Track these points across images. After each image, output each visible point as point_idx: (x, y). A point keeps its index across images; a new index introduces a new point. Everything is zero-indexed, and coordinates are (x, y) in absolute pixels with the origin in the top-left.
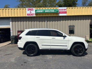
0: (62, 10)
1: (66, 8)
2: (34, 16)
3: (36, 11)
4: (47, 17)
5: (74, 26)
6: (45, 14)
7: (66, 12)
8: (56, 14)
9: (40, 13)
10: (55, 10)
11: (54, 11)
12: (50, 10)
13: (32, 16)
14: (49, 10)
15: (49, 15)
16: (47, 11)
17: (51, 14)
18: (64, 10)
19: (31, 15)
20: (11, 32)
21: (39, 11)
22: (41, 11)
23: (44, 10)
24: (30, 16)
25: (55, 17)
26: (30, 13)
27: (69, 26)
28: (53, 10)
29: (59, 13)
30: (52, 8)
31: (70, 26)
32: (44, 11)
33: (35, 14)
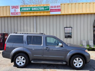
0: (55, 7)
2: (19, 15)
3: (21, 8)
4: (36, 16)
5: (72, 28)
6: (33, 12)
7: (59, 10)
11: (43, 9)
12: (39, 8)
14: (37, 7)
16: (34, 9)
18: (58, 7)
19: (16, 14)
21: (25, 9)
22: (28, 9)
24: (14, 15)
26: (14, 12)
27: (65, 28)
28: (42, 7)
29: (50, 11)
32: (31, 9)
33: (20, 13)
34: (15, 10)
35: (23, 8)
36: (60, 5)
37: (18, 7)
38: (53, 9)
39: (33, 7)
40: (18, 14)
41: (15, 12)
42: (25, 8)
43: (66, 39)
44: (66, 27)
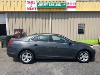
0: (71, 3)
1: (76, 1)
2: (35, 11)
3: (38, 4)
4: (52, 12)
5: (85, 24)
6: (50, 8)
7: (75, 7)
8: (63, 8)
9: (43, 8)
10: (62, 4)
11: (60, 5)
12: (56, 4)
13: (33, 11)
14: (54, 3)
15: (55, 10)
16: (52, 5)
17: (57, 8)
18: (74, 3)
19: (32, 9)
20: (7, 30)
21: (42, 5)
22: (45, 5)
23: (49, 3)
24: (30, 11)
25: (62, 12)
26: (30, 7)
28: (59, 3)
29: (67, 8)
30: (58, 1)
31: (80, 24)
32: (48, 5)
33: (36, 8)
34: (31, 5)
35: (40, 3)
36: (76, 2)
37: (34, 2)
38: (69, 6)
39: (51, 3)
40: (35, 9)
41: (32, 7)
42: (42, 3)
43: (79, 35)
44: (79, 23)
